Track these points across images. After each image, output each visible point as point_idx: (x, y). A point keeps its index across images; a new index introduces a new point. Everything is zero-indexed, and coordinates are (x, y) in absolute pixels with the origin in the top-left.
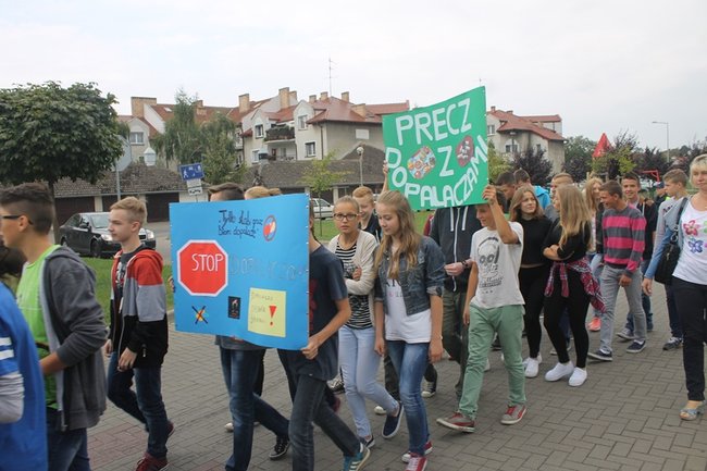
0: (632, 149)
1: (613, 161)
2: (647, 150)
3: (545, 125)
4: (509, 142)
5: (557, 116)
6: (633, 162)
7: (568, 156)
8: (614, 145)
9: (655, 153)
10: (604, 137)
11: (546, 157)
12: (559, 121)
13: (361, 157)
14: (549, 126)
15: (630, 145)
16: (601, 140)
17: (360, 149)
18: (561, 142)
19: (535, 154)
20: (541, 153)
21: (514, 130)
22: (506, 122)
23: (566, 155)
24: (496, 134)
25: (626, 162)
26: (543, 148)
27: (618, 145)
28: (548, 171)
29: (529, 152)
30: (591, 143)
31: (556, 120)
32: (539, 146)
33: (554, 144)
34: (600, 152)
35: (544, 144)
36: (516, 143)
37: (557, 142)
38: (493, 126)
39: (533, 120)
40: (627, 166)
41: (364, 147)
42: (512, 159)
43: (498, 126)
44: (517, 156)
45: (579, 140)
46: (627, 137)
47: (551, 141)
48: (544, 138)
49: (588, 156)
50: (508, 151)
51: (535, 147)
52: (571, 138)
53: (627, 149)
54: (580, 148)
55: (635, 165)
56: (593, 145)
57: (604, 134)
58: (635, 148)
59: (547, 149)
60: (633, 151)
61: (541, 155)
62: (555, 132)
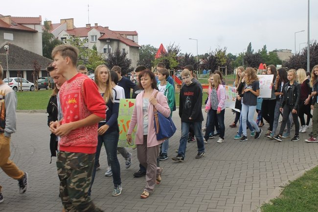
0: (177, 53)
1: (166, 60)
2: (186, 55)
3: (128, 37)
4: (106, 46)
5: (135, 31)
6: (177, 62)
7: (141, 57)
8: (167, 51)
9: (190, 56)
10: (162, 46)
11: (128, 57)
12: (136, 35)
13: (7, 53)
14: (130, 38)
15: (176, 51)
16: (160, 48)
17: (6, 46)
18: (137, 48)
19: (121, 55)
20: (125, 54)
21: (109, 39)
22: (104, 34)
23: (140, 56)
24: (98, 41)
25: (173, 61)
26: (126, 51)
27: (170, 51)
28: (128, 66)
29: (118, 53)
30: (155, 49)
31: (135, 34)
32: (124, 49)
33: (133, 49)
34: (159, 55)
35: (127, 49)
36: (110, 47)
37: (135, 48)
38: (96, 36)
39: (121, 33)
40: (174, 63)
41: (10, 45)
42: (107, 57)
43: (99, 36)
44: (110, 55)
45: (148, 46)
46: (174, 47)
47: (131, 47)
48: (127, 45)
49: (152, 57)
50: (105, 52)
51: (121, 50)
52: (143, 46)
53: (174, 54)
54: (148, 52)
55: (179, 63)
56: (156, 50)
57: (162, 44)
58: (179, 53)
59: (129, 52)
60: (178, 55)
61: (125, 55)
62: (134, 41)
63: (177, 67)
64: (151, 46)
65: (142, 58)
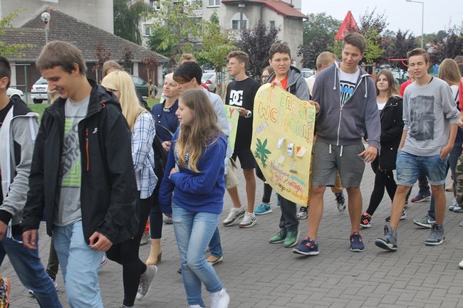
0: (381, 31)
2: (399, 34)
4: (237, 16)
6: (381, 47)
7: (307, 38)
8: (360, 25)
9: (407, 37)
10: (350, 15)
11: (281, 37)
13: (47, 27)
15: (378, 27)
16: (346, 20)
17: (46, 15)
18: (299, 19)
19: (267, 33)
20: (274, 32)
23: (305, 36)
24: (222, 5)
25: (372, 46)
26: (277, 25)
27: (365, 26)
29: (261, 29)
30: (335, 23)
32: (273, 22)
33: (291, 21)
34: (344, 34)
35: (279, 21)
36: (245, 18)
37: (295, 19)
40: (374, 51)
41: (52, 12)
42: (239, 38)
44: (245, 34)
45: (321, 17)
46: (375, 17)
47: (287, 17)
48: (279, 13)
49: (329, 38)
50: (235, 27)
51: (268, 24)
52: (312, 15)
53: (375, 31)
54: (322, 27)
55: (383, 51)
56: (337, 25)
57: (350, 12)
58: (384, 30)
59: (282, 28)
60: (382, 34)
61: (275, 34)
62: (292, 7)
63: (380, 58)
64: (327, 15)
65: (309, 41)
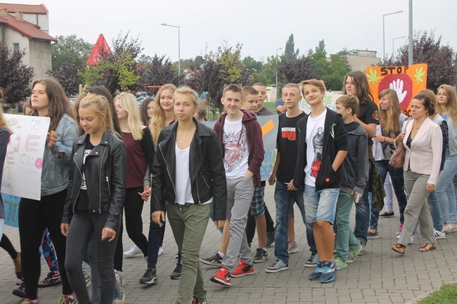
0: (135, 56)
1: (111, 71)
2: (156, 59)
3: (27, 18)
5: (42, 6)
6: (135, 74)
7: (57, 62)
8: (113, 50)
9: (163, 63)
10: (101, 38)
11: (26, 61)
12: (45, 13)
14: (31, 19)
15: (133, 52)
16: (97, 43)
18: (47, 42)
19: (9, 57)
20: (18, 56)
23: (53, 60)
25: (126, 72)
26: (21, 49)
27: (119, 50)
28: (27, 82)
30: (87, 46)
31: (41, 11)
32: (17, 45)
33: (37, 45)
34: (97, 59)
35: (24, 44)
37: (41, 42)
39: (9, 9)
40: (128, 77)
45: (71, 40)
46: (128, 41)
47: (33, 40)
48: (23, 34)
49: (79, 64)
51: (11, 47)
52: (61, 38)
53: (129, 56)
54: (73, 51)
55: (138, 77)
56: (89, 49)
57: (101, 35)
58: (139, 55)
59: (27, 51)
60: (136, 59)
61: (19, 58)
62: (39, 28)
63: (135, 85)
64: (77, 38)
65: (60, 65)
